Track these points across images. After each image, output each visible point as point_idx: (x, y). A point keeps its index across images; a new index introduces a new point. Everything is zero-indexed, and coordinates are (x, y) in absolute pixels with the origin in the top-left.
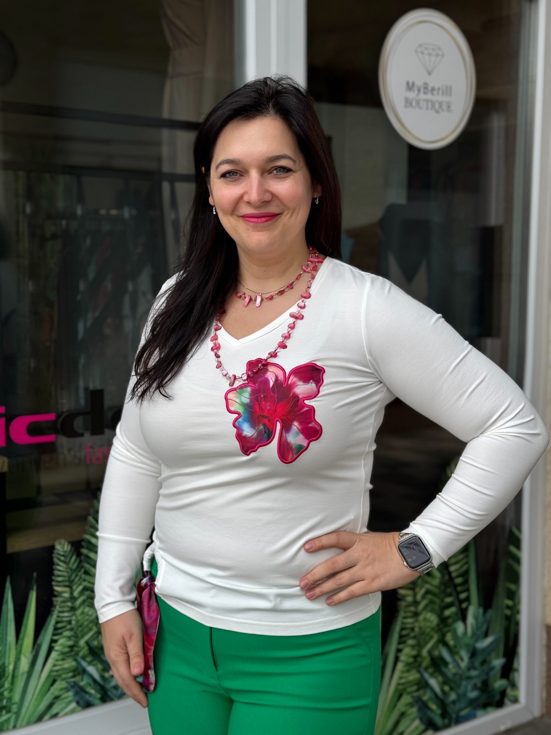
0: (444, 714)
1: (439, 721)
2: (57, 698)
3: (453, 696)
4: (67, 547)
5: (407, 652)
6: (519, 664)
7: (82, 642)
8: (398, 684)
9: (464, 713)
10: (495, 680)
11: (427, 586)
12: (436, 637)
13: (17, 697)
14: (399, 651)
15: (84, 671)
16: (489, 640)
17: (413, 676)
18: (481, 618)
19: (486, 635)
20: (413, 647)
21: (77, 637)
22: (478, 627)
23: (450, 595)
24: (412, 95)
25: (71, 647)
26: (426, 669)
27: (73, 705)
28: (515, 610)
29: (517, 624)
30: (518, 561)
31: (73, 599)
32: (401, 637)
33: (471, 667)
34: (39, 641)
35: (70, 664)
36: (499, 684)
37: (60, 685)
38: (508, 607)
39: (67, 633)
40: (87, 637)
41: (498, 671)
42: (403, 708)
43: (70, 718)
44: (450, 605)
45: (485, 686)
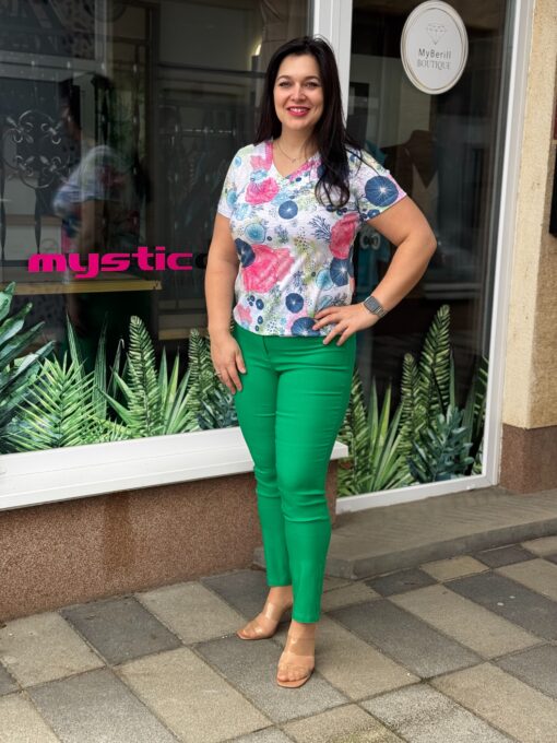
0: (428, 473)
1: (424, 477)
2: (189, 421)
3: (434, 462)
4: (197, 334)
5: (405, 429)
6: (483, 449)
7: (204, 391)
8: (398, 448)
9: (442, 474)
10: (465, 457)
11: (421, 388)
12: (424, 422)
13: (167, 417)
14: (399, 427)
15: (205, 408)
16: (461, 430)
17: (408, 445)
18: (456, 414)
19: (460, 426)
20: (409, 426)
21: (201, 387)
22: (453, 419)
23: (435, 396)
24: (423, 58)
25: (198, 393)
26: (417, 442)
27: (198, 427)
28: (482, 411)
29: (483, 421)
30: (486, 379)
31: (200, 364)
32: (402, 418)
33: (448, 445)
34: (180, 387)
35: (196, 402)
36: (468, 459)
37: (190, 414)
38: (476, 409)
39: (196, 384)
40: (207, 388)
41: (467, 451)
42: (400, 465)
43: (196, 433)
44: (436, 402)
45: (457, 459)
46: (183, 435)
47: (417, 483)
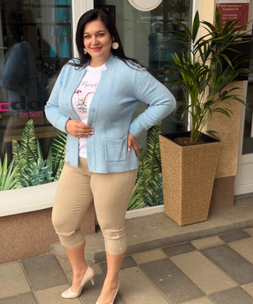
0: (154, 201)
1: (152, 203)
3: (157, 196)
4: (16, 142)
5: (140, 181)
7: (22, 169)
8: (136, 190)
9: (162, 202)
11: (147, 161)
12: (151, 177)
13: (3, 182)
15: (24, 177)
17: (142, 188)
20: (142, 179)
21: (21, 167)
25: (19, 170)
26: (147, 187)
27: (21, 186)
31: (19, 156)
34: (9, 167)
35: (19, 174)
37: (16, 180)
39: (17, 166)
40: (24, 167)
42: (138, 198)
43: (19, 189)
44: (157, 167)
46: (12, 190)
47: (148, 206)
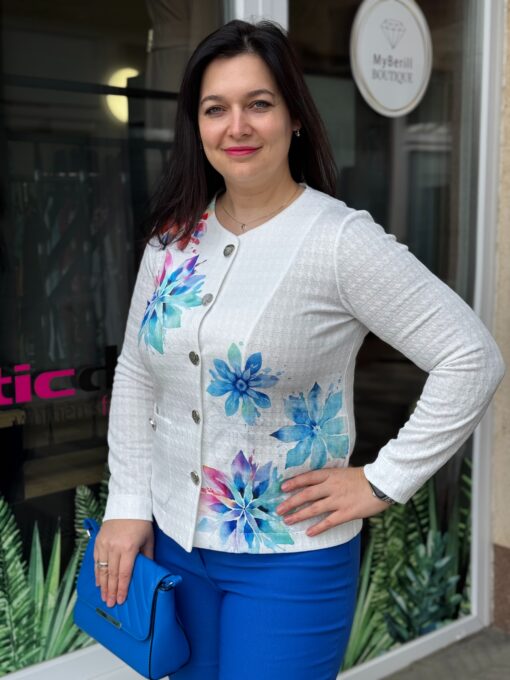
0: (410, 628)
1: (405, 634)
4: (87, 492)
6: (471, 580)
8: (371, 603)
10: (451, 595)
11: (394, 514)
12: (402, 559)
13: (45, 632)
14: (372, 573)
16: (445, 560)
17: (384, 595)
18: (439, 541)
19: (444, 556)
20: (383, 569)
22: (436, 548)
23: (412, 521)
24: (378, 67)
26: (394, 588)
28: (467, 532)
29: (469, 544)
30: (469, 488)
32: (373, 560)
33: (431, 584)
34: (64, 580)
36: (454, 598)
38: (462, 530)
41: (453, 587)
42: (375, 624)
44: (413, 530)
45: (443, 601)
47: (398, 644)
